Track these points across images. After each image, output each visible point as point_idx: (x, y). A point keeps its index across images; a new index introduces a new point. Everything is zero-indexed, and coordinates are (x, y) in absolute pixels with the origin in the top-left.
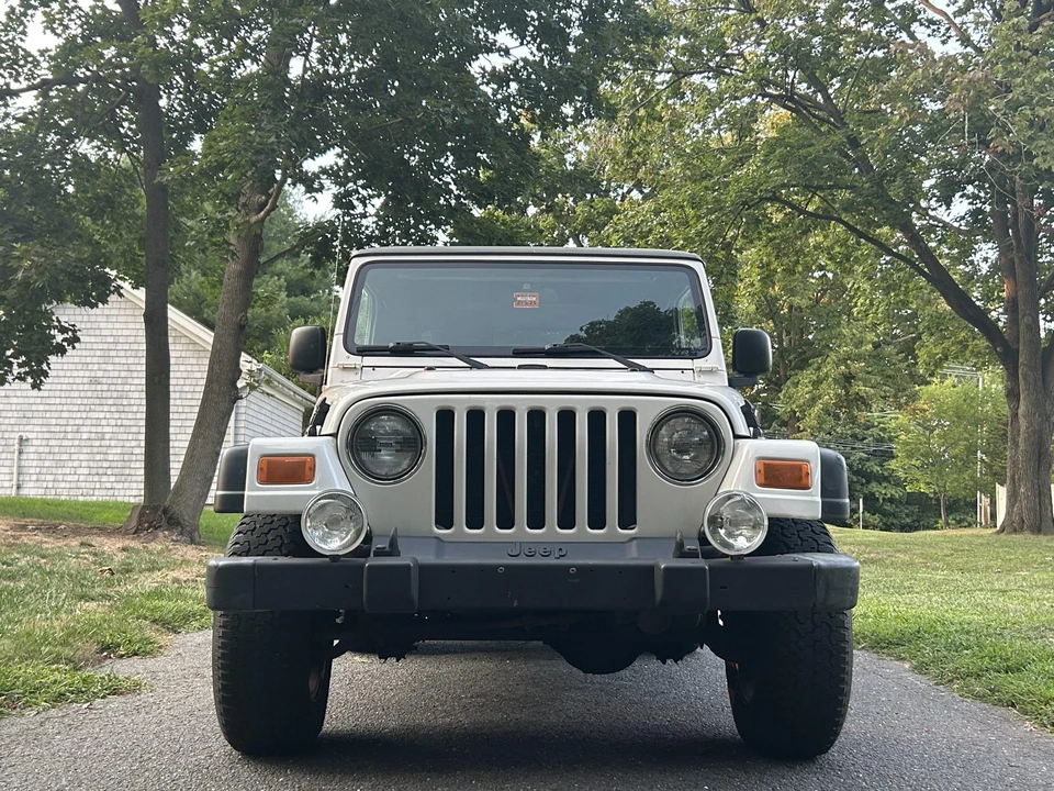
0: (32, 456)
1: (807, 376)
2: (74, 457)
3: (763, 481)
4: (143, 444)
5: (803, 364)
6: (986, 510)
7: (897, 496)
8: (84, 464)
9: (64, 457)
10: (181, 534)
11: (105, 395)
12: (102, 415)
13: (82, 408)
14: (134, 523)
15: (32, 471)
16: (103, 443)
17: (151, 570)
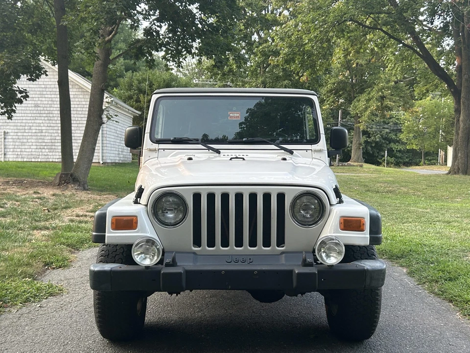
0: (10, 140)
1: (363, 97)
2: (29, 141)
3: (343, 227)
4: (60, 135)
5: (362, 91)
6: (442, 156)
7: (402, 149)
8: (34, 144)
9: (25, 141)
10: (79, 185)
11: (42, 112)
12: (41, 122)
13: (32, 118)
14: (57, 181)
15: (11, 147)
16: (42, 134)
17: (66, 208)
